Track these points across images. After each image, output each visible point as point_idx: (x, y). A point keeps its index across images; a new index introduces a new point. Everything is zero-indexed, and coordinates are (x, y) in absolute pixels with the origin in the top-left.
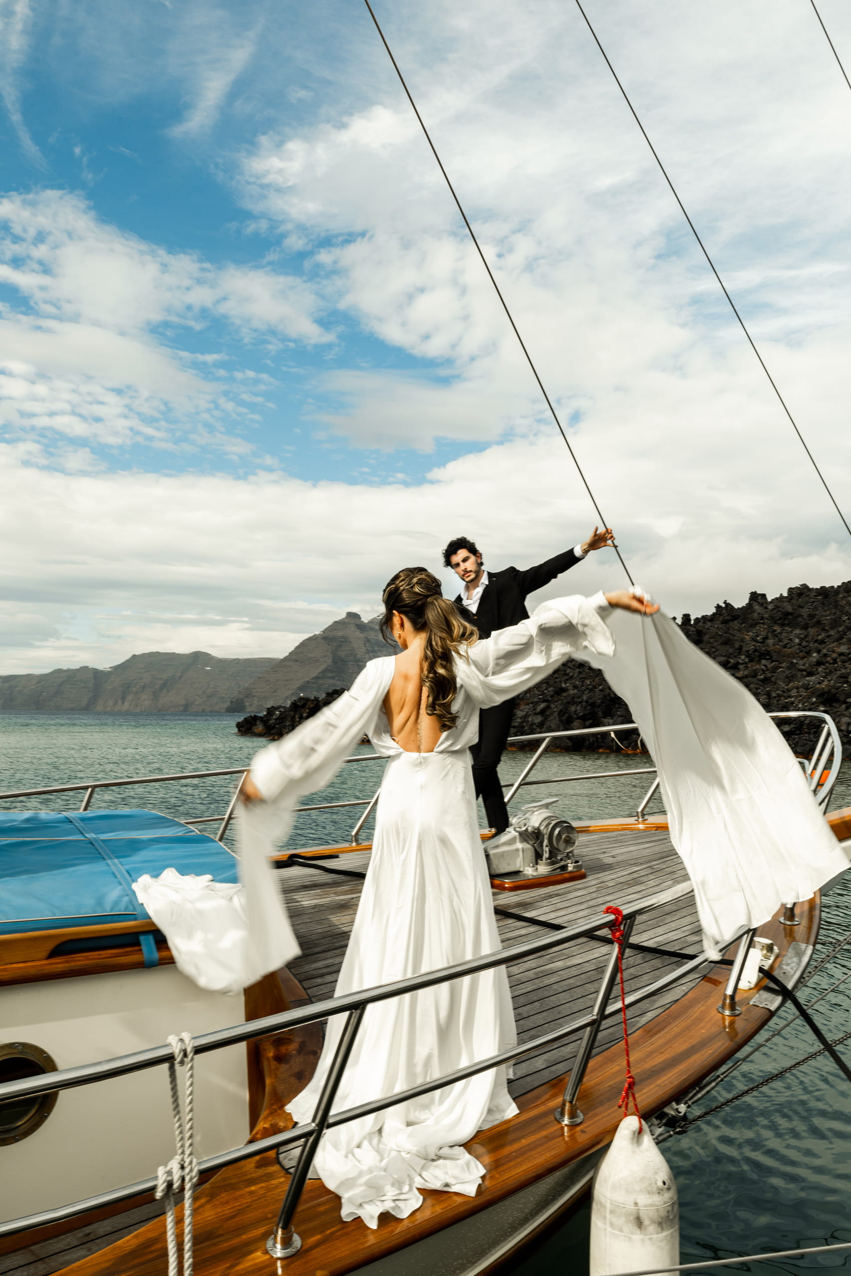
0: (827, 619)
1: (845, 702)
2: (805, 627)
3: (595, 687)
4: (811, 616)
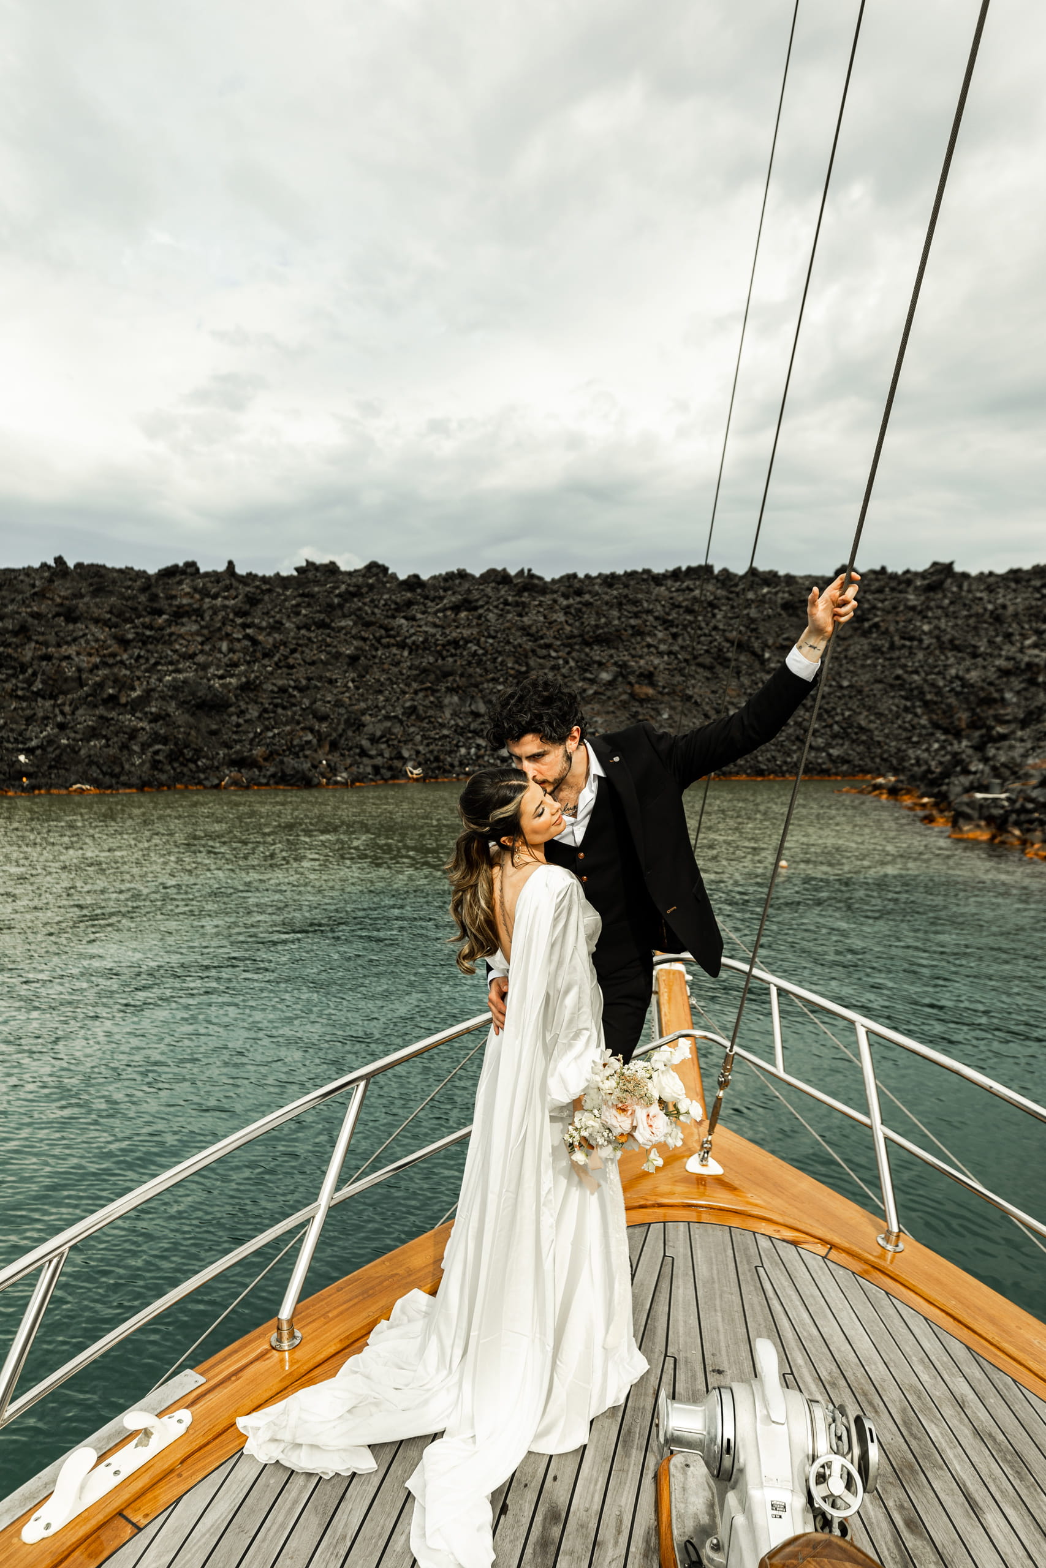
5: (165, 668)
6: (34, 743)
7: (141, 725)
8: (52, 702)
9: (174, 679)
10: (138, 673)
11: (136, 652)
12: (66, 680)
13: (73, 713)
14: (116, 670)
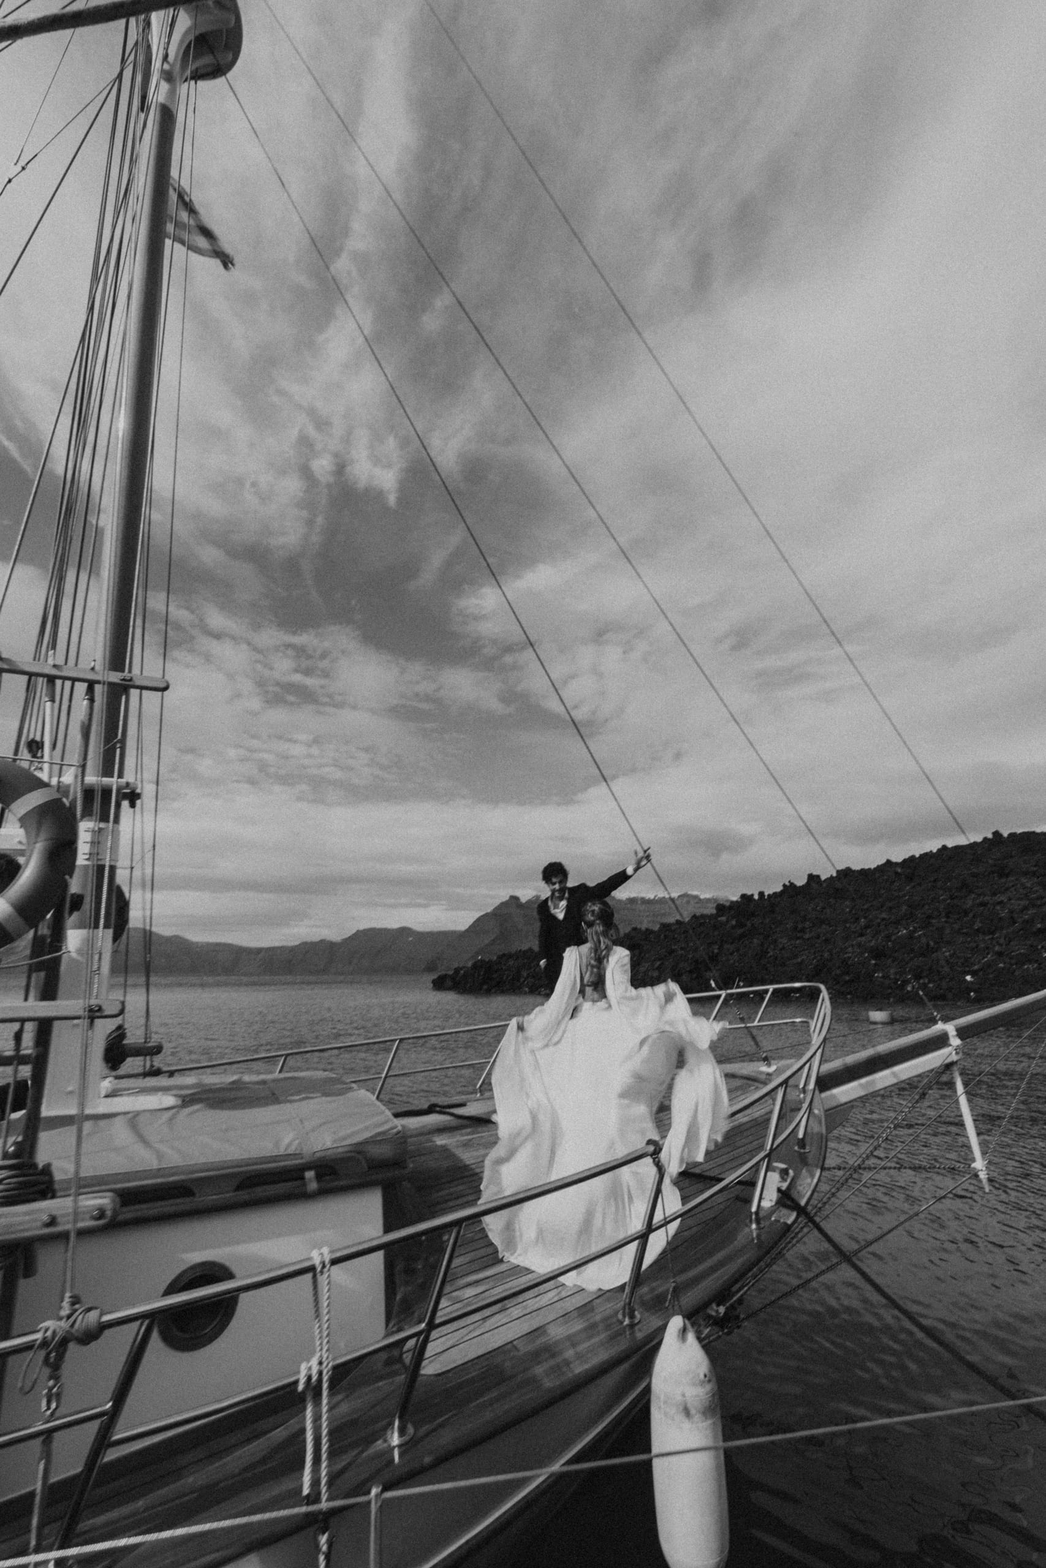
0: (869, 893)
1: (890, 956)
2: (853, 900)
4: (856, 891)
6: (976, 967)
8: (991, 936)
12: (1001, 919)
13: (1009, 944)
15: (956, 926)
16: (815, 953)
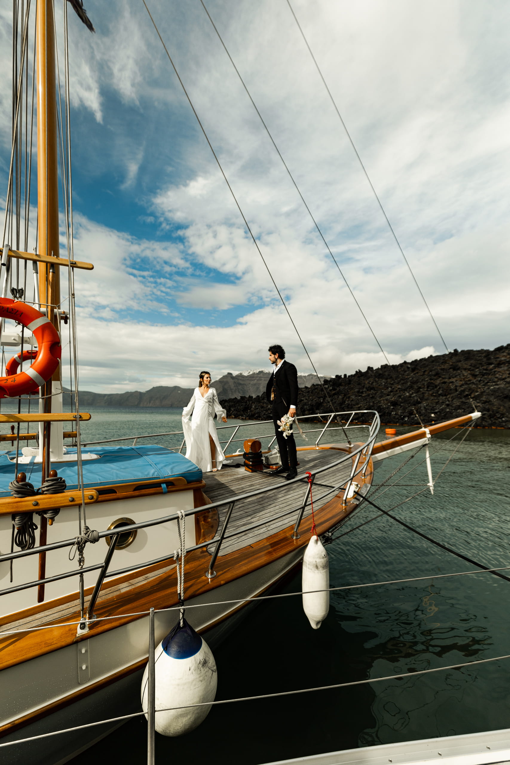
0: (394, 376)
1: (400, 405)
2: (387, 379)
3: (313, 399)
4: (389, 375)
5: (491, 384)
6: (437, 411)
7: (478, 404)
8: (445, 397)
9: (494, 388)
10: (480, 386)
11: (479, 379)
12: (451, 390)
13: (452, 401)
14: (470, 386)
15: (430, 392)
16: (366, 403)
